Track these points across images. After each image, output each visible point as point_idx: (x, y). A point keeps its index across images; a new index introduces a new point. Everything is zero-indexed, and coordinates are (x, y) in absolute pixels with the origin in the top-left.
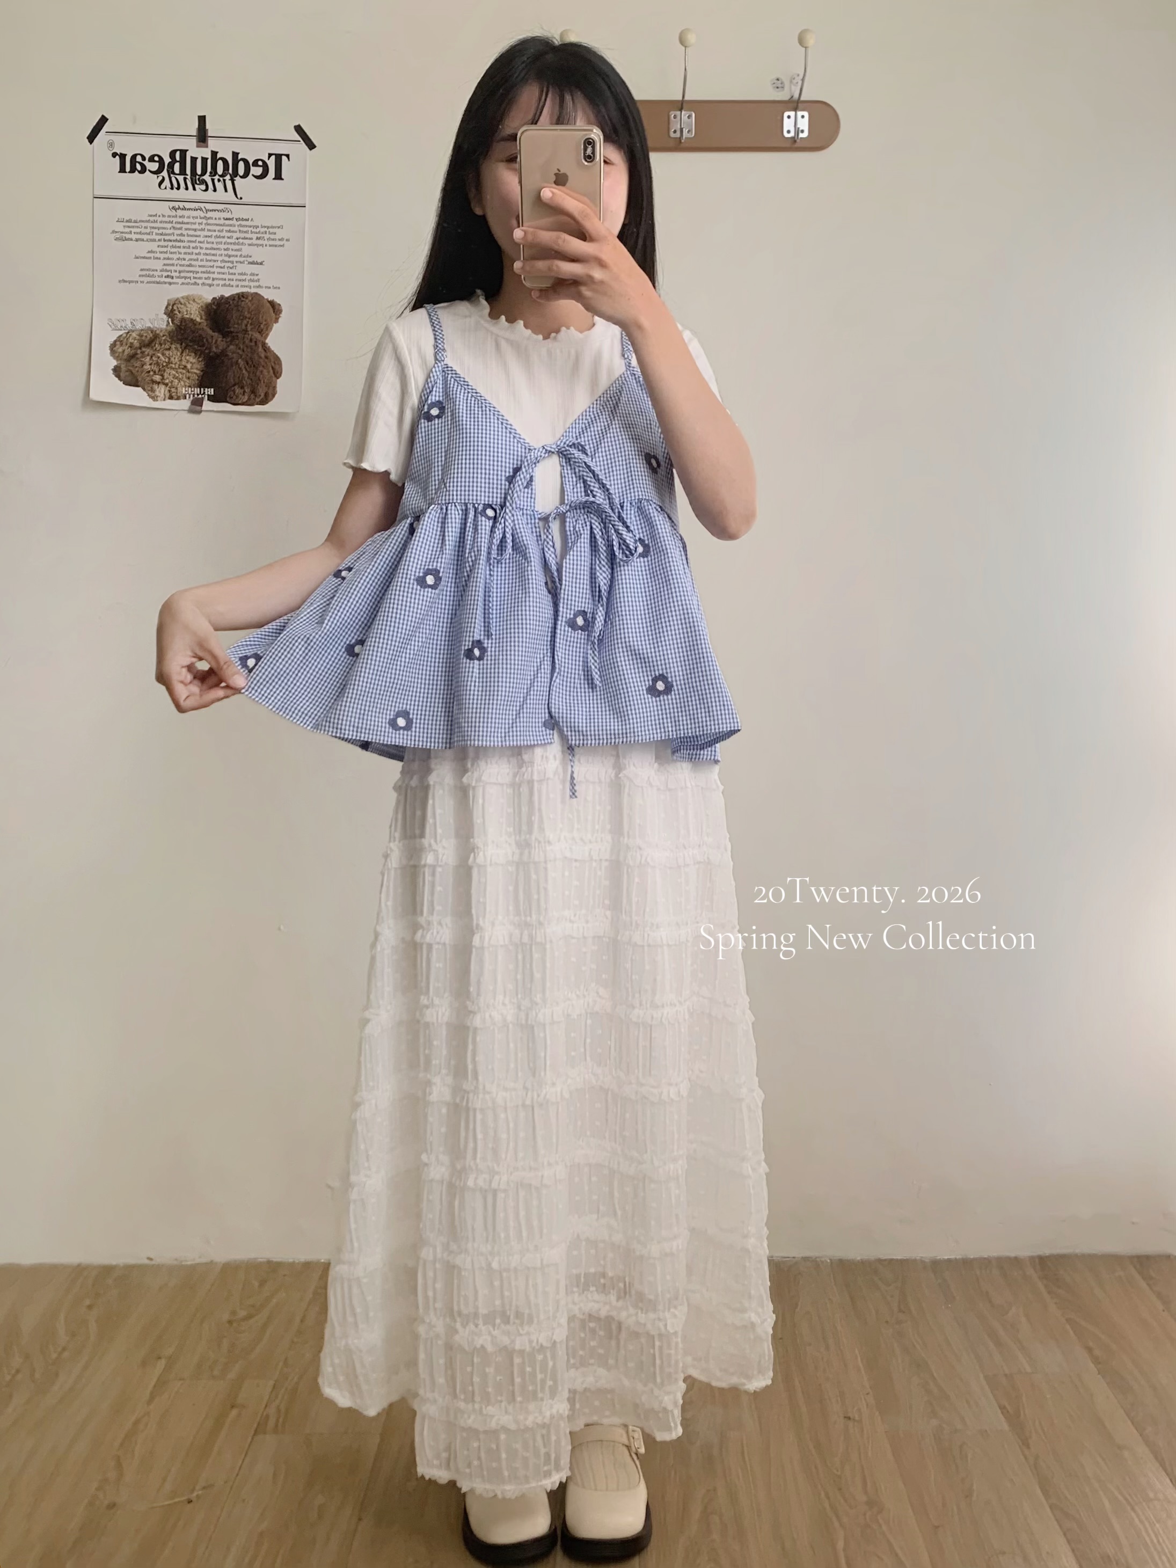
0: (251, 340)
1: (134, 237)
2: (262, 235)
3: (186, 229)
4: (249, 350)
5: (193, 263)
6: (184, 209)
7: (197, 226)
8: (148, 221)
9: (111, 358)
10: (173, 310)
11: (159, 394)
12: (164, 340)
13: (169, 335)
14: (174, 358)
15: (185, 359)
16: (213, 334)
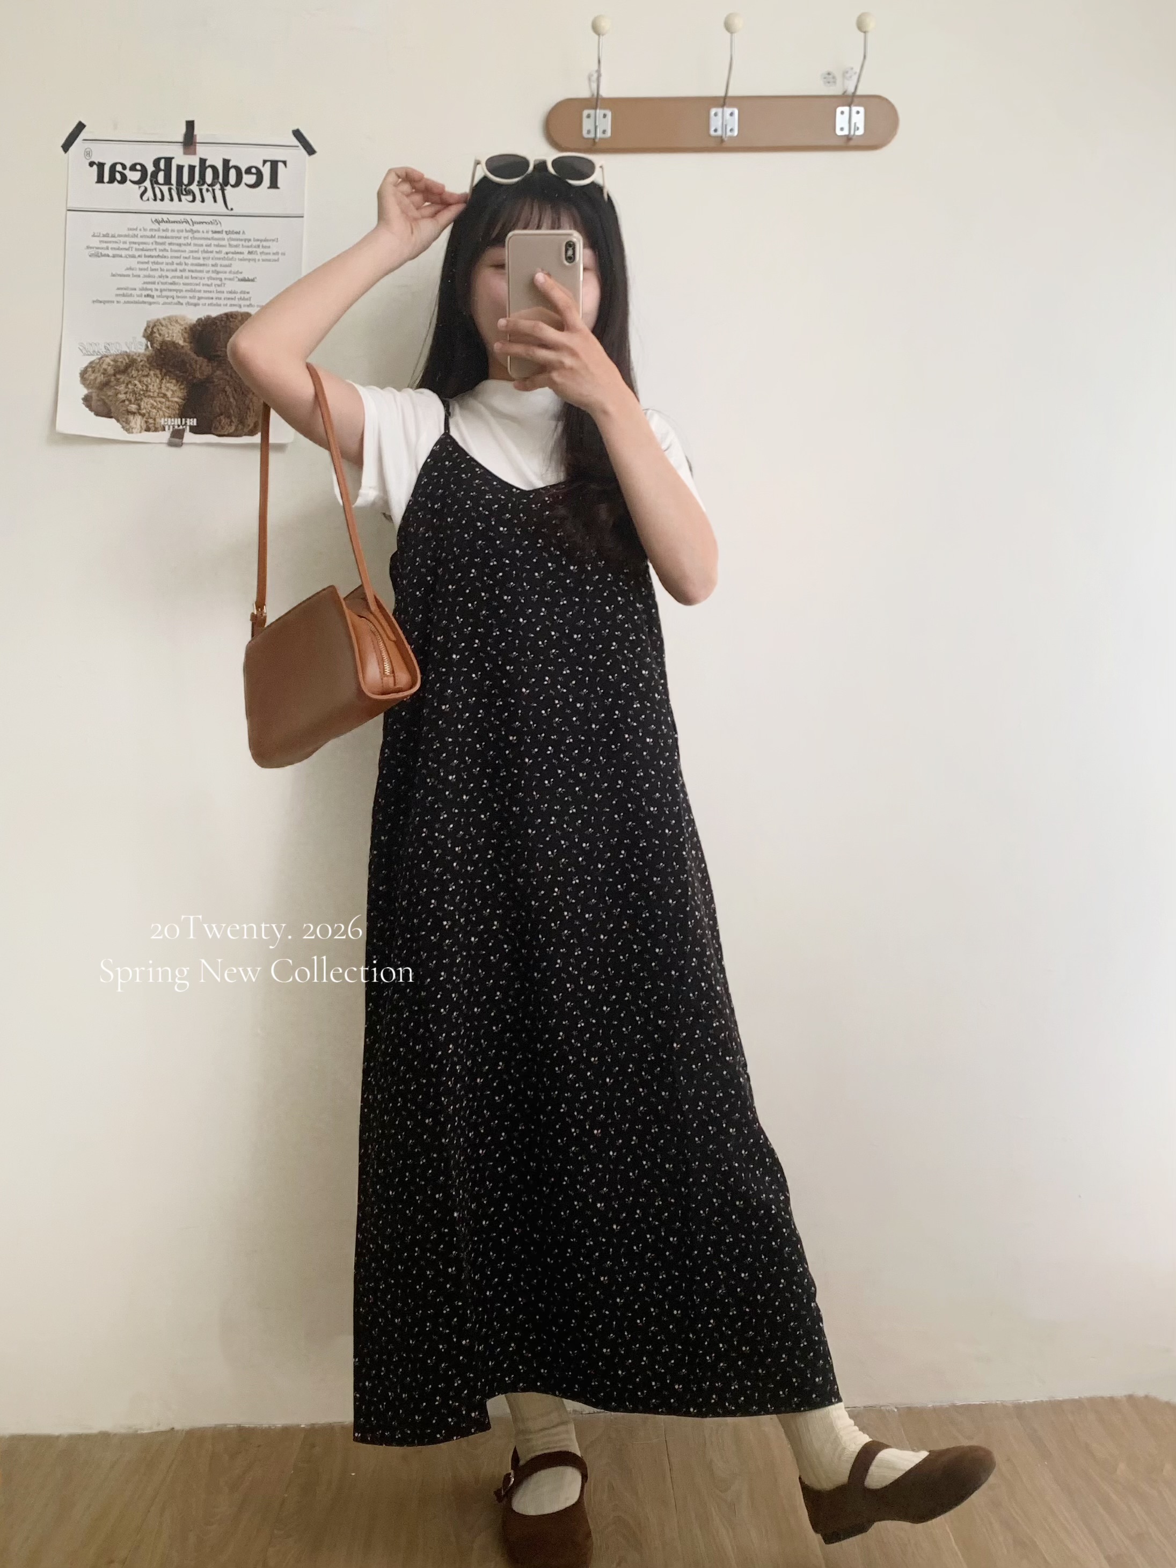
1: (111, 253)
2: (254, 249)
3: (170, 244)
5: (176, 280)
6: (168, 222)
7: (182, 241)
8: (126, 236)
9: (81, 386)
10: (152, 332)
11: (135, 426)
12: (142, 366)
13: (148, 360)
14: (153, 386)
15: (166, 387)
16: (198, 358)
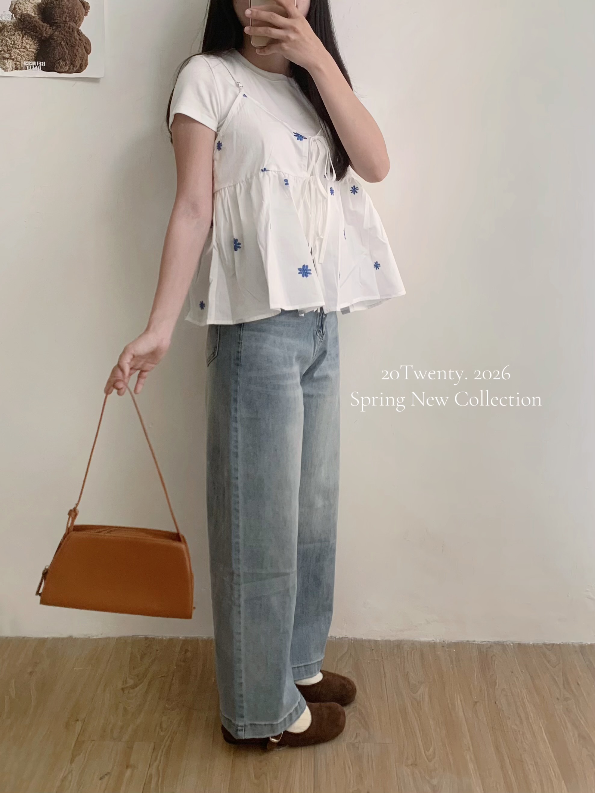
0: (69, 28)
4: (68, 35)
10: (15, 8)
11: (9, 67)
12: (10, 29)
13: (13, 25)
14: (18, 41)
15: (25, 42)
16: (44, 24)
